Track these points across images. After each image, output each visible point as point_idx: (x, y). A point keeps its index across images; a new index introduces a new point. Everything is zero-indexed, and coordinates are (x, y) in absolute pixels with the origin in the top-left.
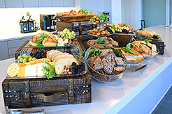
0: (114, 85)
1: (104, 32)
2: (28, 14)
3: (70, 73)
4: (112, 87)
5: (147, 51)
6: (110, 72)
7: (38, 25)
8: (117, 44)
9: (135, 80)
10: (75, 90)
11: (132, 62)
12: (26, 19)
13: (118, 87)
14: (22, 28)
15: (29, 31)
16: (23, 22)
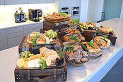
0: (81, 69)
1: (76, 32)
2: (20, 9)
3: (55, 65)
4: (79, 70)
5: (104, 44)
6: (79, 61)
7: (27, 17)
8: (84, 39)
9: (94, 65)
10: (57, 75)
11: (93, 53)
12: (19, 12)
13: (83, 71)
14: (16, 19)
15: (21, 21)
16: (17, 15)
